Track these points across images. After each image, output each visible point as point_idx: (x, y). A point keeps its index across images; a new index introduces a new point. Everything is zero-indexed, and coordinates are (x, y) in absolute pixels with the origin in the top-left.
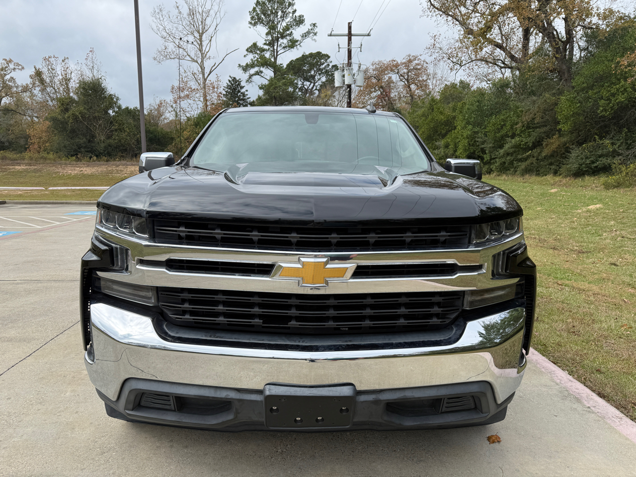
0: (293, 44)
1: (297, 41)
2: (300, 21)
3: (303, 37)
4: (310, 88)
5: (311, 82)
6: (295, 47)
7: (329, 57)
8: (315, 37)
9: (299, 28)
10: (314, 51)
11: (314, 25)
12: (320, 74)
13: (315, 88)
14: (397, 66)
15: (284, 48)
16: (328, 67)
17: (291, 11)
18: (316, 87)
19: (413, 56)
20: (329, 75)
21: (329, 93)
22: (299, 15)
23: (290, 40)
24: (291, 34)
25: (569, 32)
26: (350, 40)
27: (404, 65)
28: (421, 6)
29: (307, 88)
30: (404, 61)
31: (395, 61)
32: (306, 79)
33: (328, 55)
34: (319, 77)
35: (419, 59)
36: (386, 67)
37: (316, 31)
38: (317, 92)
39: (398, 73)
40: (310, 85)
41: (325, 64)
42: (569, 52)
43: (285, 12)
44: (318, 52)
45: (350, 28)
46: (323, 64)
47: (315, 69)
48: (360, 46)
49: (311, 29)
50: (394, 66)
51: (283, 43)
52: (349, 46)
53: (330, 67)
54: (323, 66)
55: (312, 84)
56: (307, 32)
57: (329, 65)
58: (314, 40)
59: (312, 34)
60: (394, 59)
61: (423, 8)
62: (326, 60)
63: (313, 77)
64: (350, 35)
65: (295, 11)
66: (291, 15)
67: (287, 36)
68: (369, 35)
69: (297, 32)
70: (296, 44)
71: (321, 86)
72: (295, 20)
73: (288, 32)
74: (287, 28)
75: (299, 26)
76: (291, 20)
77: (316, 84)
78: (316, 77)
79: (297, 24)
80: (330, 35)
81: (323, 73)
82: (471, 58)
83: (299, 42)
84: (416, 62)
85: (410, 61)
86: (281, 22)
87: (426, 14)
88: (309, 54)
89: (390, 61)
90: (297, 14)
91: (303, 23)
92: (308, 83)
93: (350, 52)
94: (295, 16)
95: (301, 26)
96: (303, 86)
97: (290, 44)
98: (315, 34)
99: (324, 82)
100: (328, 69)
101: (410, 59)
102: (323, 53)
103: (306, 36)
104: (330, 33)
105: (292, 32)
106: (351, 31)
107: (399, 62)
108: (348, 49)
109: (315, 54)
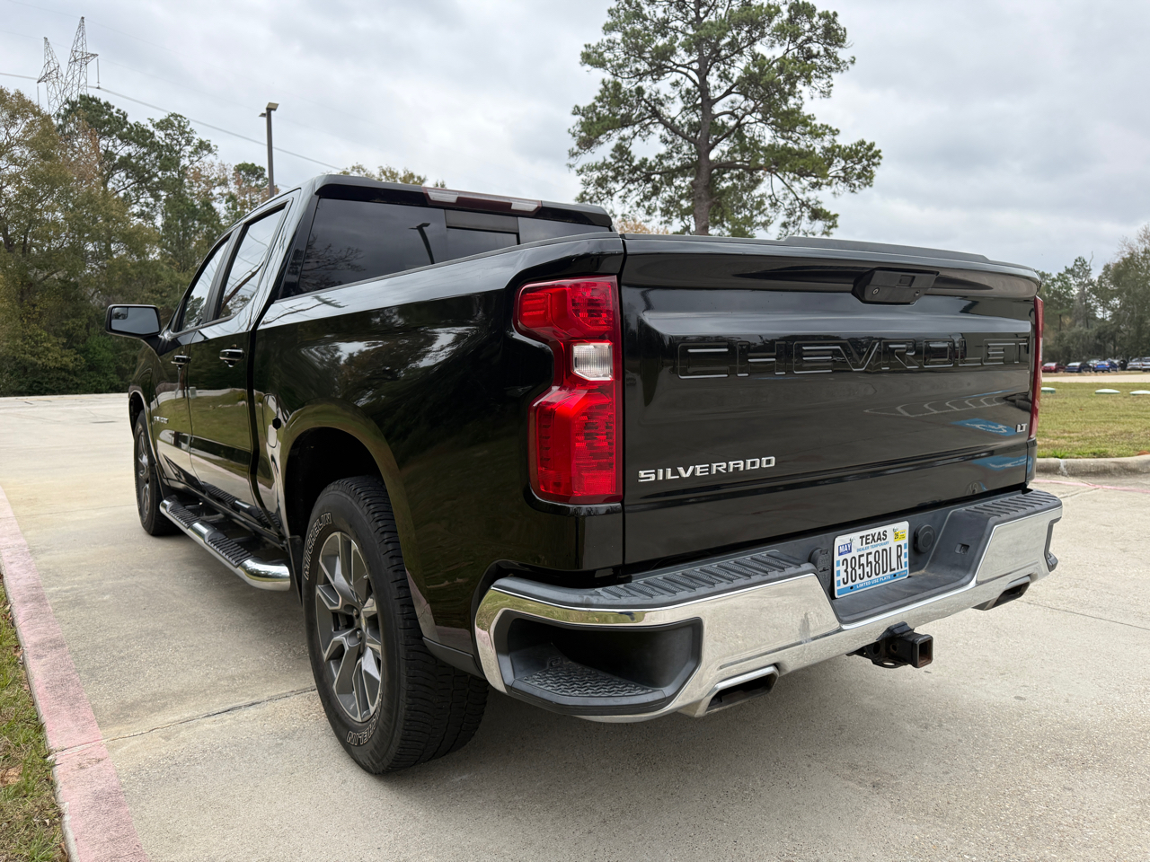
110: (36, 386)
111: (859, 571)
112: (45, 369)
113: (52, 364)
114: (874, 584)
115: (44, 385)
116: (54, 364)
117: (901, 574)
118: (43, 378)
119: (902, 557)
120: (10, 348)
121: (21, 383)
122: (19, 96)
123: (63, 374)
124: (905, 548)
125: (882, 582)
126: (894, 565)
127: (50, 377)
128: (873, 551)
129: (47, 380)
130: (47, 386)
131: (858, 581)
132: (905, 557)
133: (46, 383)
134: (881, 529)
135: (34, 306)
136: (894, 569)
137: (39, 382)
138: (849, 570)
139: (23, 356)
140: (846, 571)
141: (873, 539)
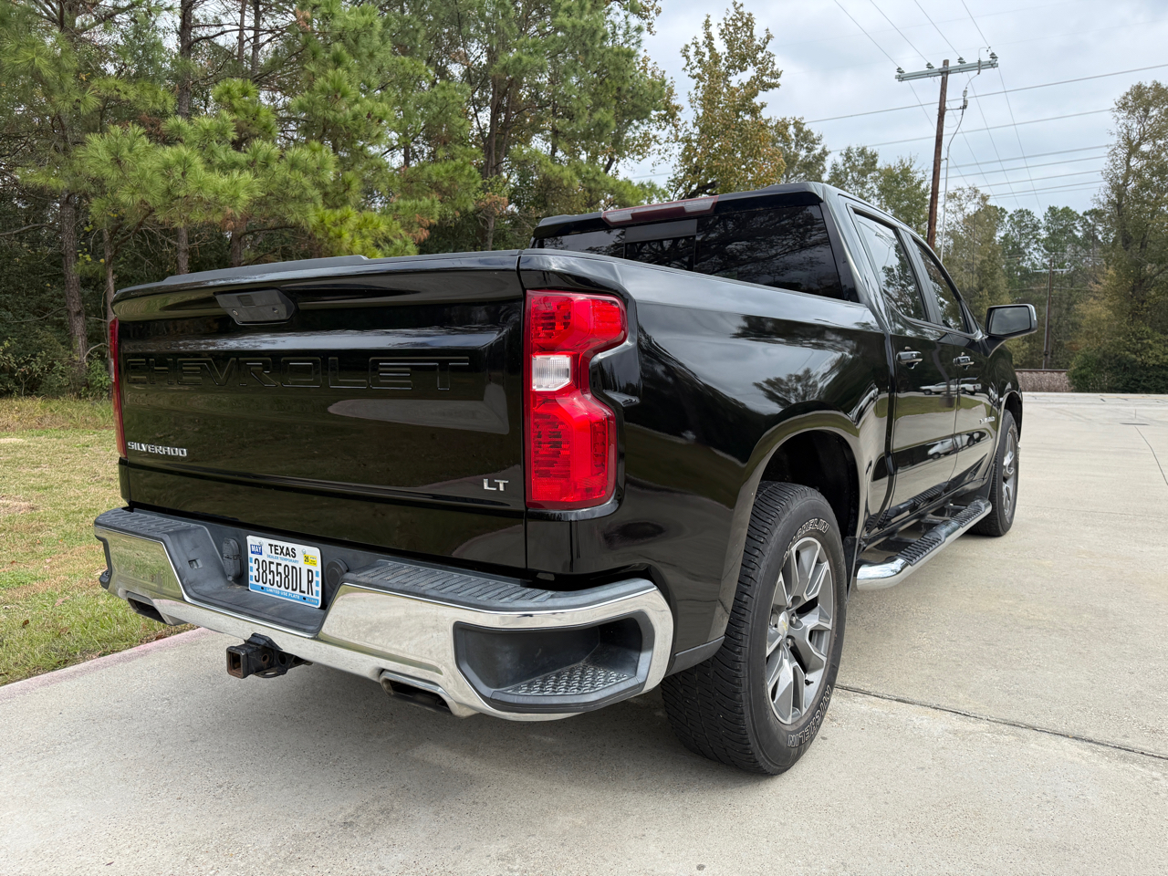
110: (1133, 384)
111: (270, 577)
112: (1144, 366)
113: (1152, 362)
114: (283, 596)
115: (1142, 383)
116: (1154, 362)
117: (311, 600)
118: (1141, 376)
119: (314, 584)
120: (1112, 345)
121: (1118, 381)
122: (1157, 86)
123: (1164, 372)
124: (317, 575)
125: (290, 598)
126: (304, 587)
127: (1149, 374)
128: (284, 563)
129: (1144, 378)
130: (1144, 384)
131: (268, 585)
132: (317, 585)
133: (1144, 381)
134: (290, 546)
135: (1143, 302)
136: (304, 592)
137: (1136, 380)
138: (261, 571)
139: (1122, 352)
140: (258, 570)
141: (282, 552)
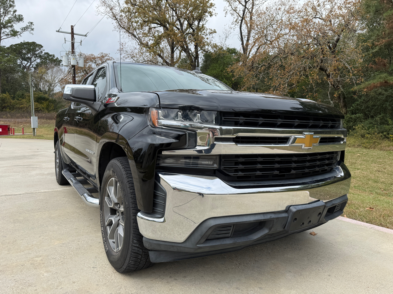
0: (14, 33)
1: (18, 32)
2: (20, 19)
3: (22, 30)
4: (28, 65)
5: (28, 62)
6: (16, 36)
7: (42, 47)
8: (32, 31)
9: (19, 23)
10: (30, 41)
11: (31, 23)
12: (35, 57)
13: (31, 66)
14: (94, 58)
15: (6, 35)
16: (42, 53)
17: (12, 10)
18: (33, 65)
19: (104, 54)
20: (43, 58)
21: (43, 70)
22: (18, 14)
23: (12, 31)
24: (12, 26)
25: (197, 52)
26: (73, 37)
27: (99, 59)
28: (113, 25)
29: (25, 65)
30: (99, 56)
31: (93, 55)
32: (25, 59)
33: (41, 45)
34: (34, 59)
35: (108, 56)
36: (88, 58)
37: (33, 27)
38: (33, 69)
39: (95, 63)
40: (27, 64)
41: (39, 51)
42: (197, 63)
43: (7, 10)
44: (33, 42)
45: (72, 29)
46: (37, 51)
47: (31, 53)
48: (80, 42)
49: (29, 26)
50: (92, 58)
51: (6, 32)
52: (72, 40)
53: (43, 53)
54: (38, 52)
55: (29, 64)
56: (26, 27)
57: (42, 52)
58: (32, 33)
59: (30, 29)
60: (93, 54)
61: (114, 26)
62: (40, 49)
63: (30, 59)
64: (72, 33)
65: (15, 11)
66: (12, 13)
67: (8, 27)
68: (86, 36)
69: (17, 26)
70: (18, 34)
71: (37, 65)
72: (15, 17)
73: (9, 25)
74: (9, 21)
75: (19, 22)
76: (12, 17)
77: (33, 63)
78: (32, 59)
79: (18, 20)
80: (58, 31)
81: (38, 57)
82: (145, 60)
83: (19, 33)
84: (107, 57)
85: (103, 57)
86: (3, 17)
87: (116, 30)
88: (27, 42)
89: (89, 55)
90: (17, 13)
91: (22, 20)
92: (26, 62)
93: (73, 45)
94: (15, 14)
95: (20, 22)
96: (22, 64)
97: (12, 33)
98: (33, 30)
99: (38, 63)
100: (41, 54)
101: (103, 55)
102: (37, 43)
103: (25, 30)
104: (58, 30)
105: (12, 25)
106: (73, 31)
107: (96, 56)
108: (72, 43)
109: (31, 43)
